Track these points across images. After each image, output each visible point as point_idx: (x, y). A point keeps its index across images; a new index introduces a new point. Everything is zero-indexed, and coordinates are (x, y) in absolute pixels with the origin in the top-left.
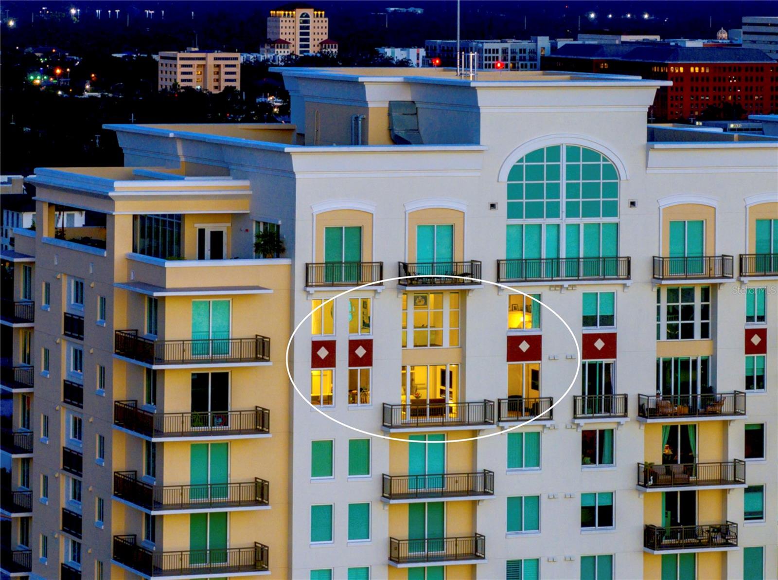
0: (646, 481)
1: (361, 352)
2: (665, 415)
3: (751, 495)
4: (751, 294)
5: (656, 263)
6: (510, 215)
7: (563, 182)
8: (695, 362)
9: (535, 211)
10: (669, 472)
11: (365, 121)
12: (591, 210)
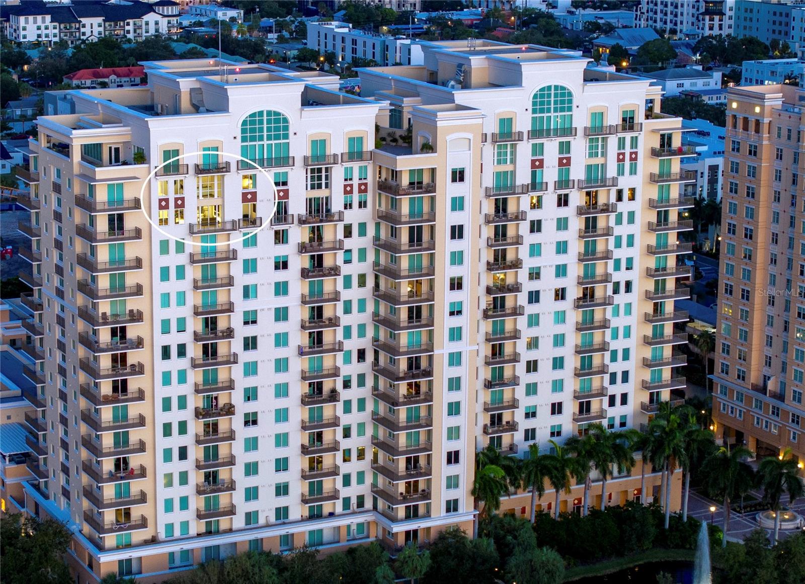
0: (302, 250)
1: (180, 202)
2: (309, 223)
3: (347, 253)
4: (346, 169)
5: (306, 158)
6: (242, 141)
7: (265, 126)
8: (322, 198)
9: (253, 139)
10: (311, 246)
11: (180, 97)
12: (277, 137)
